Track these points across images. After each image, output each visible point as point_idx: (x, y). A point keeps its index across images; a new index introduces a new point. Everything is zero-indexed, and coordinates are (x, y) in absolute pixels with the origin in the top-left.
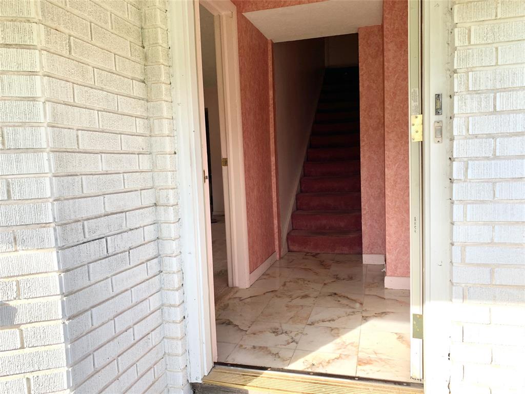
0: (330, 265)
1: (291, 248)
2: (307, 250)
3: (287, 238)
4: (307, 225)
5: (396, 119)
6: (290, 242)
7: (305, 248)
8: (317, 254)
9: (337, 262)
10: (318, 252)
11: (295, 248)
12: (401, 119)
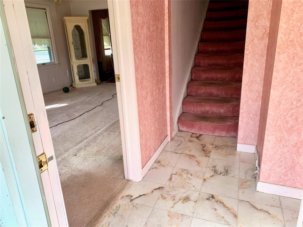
0: (210, 152)
1: (181, 128)
2: (193, 131)
3: (178, 122)
4: (194, 110)
5: (290, 39)
6: (180, 125)
7: (191, 130)
8: (201, 135)
9: (216, 147)
10: (201, 133)
11: (184, 129)
12: (295, 40)
